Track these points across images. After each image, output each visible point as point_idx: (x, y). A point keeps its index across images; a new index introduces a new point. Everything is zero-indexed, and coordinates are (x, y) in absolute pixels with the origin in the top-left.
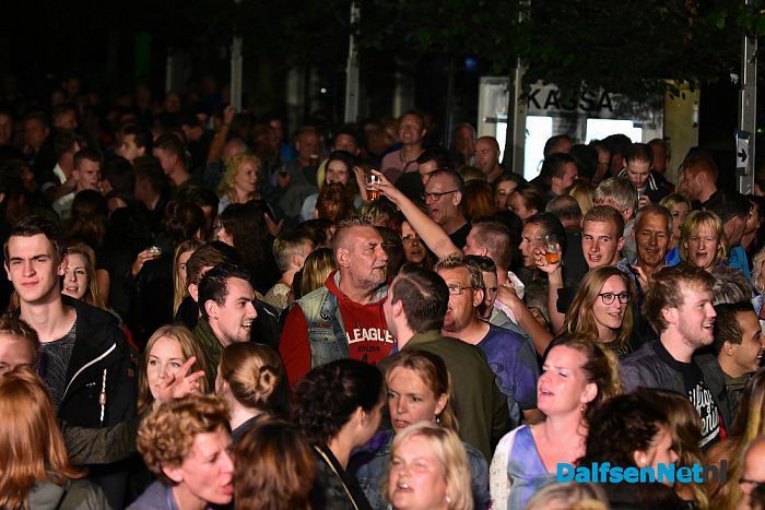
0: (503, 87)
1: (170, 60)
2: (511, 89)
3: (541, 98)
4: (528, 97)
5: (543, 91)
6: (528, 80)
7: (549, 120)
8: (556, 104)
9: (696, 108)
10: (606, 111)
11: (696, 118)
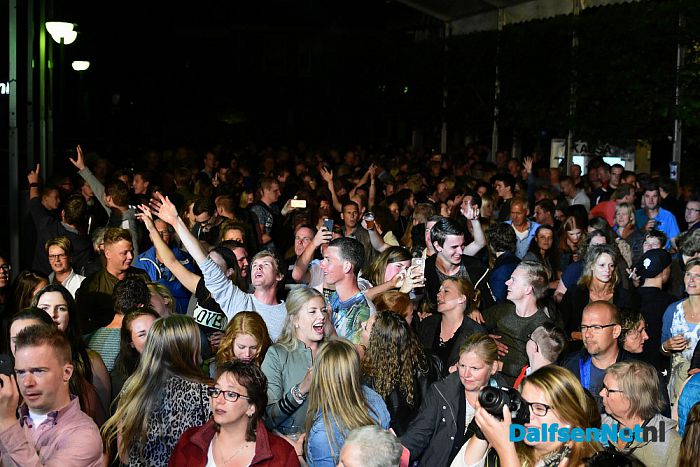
0: (562, 143)
1: (414, 132)
2: (566, 144)
3: (579, 148)
4: (574, 147)
5: (580, 145)
6: (574, 140)
7: (582, 158)
8: (586, 151)
9: (649, 152)
10: (608, 154)
11: (649, 157)
